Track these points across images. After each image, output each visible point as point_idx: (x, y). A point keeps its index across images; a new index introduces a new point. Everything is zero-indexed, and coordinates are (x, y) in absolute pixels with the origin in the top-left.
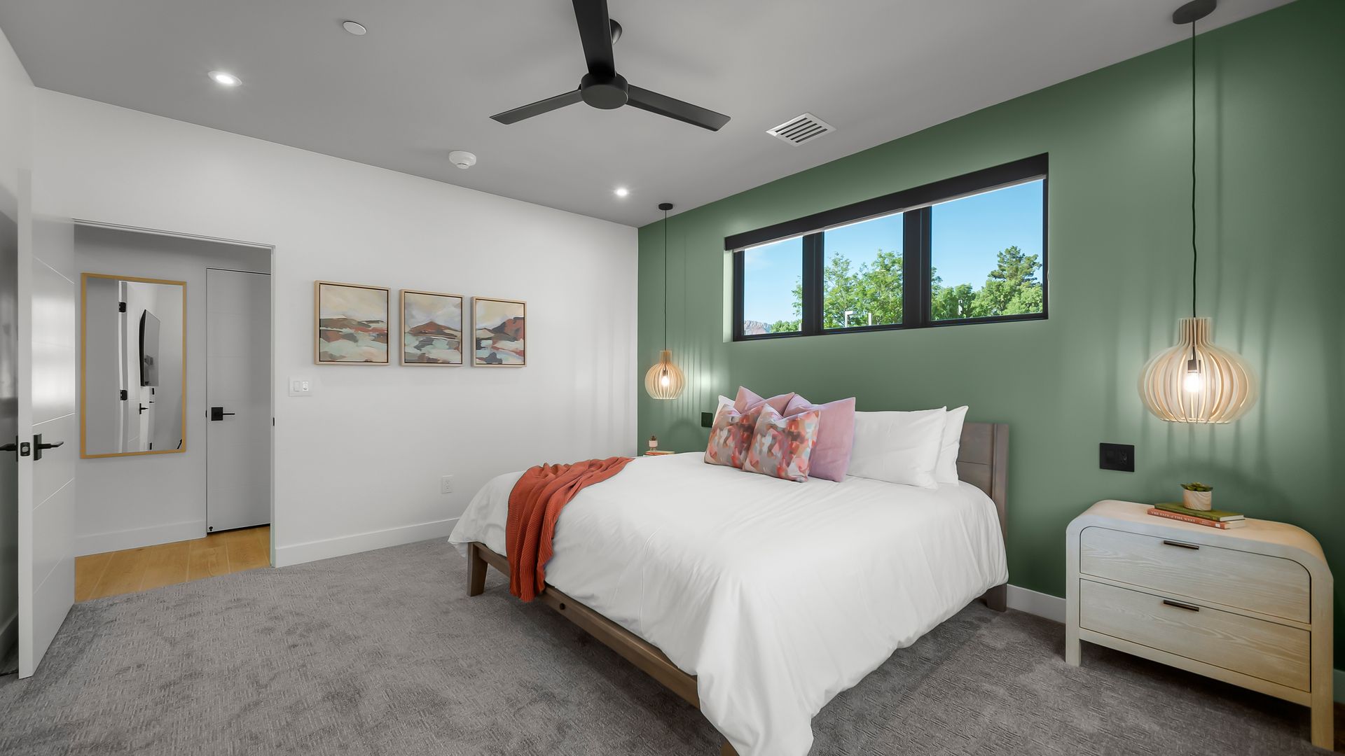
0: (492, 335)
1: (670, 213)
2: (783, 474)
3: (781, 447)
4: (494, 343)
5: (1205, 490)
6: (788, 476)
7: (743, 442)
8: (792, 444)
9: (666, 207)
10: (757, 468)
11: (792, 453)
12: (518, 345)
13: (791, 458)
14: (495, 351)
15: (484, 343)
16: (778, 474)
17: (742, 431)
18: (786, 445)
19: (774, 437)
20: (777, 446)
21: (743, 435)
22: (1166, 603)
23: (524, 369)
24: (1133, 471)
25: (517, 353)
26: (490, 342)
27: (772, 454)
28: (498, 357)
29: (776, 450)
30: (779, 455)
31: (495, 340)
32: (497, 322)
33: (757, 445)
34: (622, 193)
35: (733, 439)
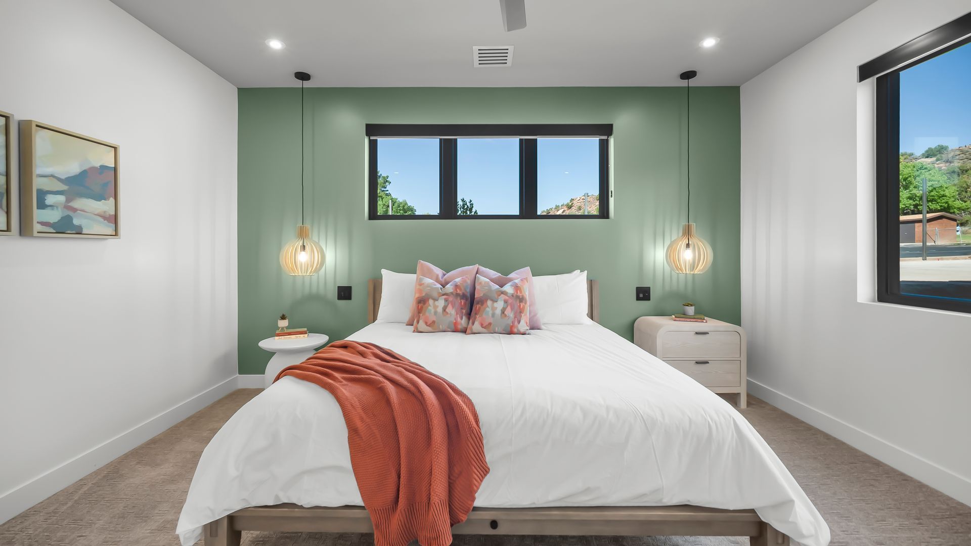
0: (64, 187)
1: (307, 84)
2: (515, 330)
3: (512, 309)
4: (68, 200)
5: (692, 306)
6: (520, 331)
7: (462, 309)
8: (520, 306)
9: (303, 76)
10: (489, 329)
11: (521, 312)
12: (107, 206)
13: (521, 316)
14: (71, 213)
15: (50, 199)
16: (510, 332)
17: (459, 298)
18: (516, 307)
19: (506, 302)
20: (509, 309)
21: (461, 302)
22: (697, 363)
23: (112, 241)
24: (649, 300)
25: (105, 218)
26: (61, 199)
27: (506, 316)
28: (76, 222)
29: (508, 312)
30: (512, 315)
31: (71, 195)
32: (73, 168)
33: (488, 309)
34: (276, 45)
35: (453, 307)
